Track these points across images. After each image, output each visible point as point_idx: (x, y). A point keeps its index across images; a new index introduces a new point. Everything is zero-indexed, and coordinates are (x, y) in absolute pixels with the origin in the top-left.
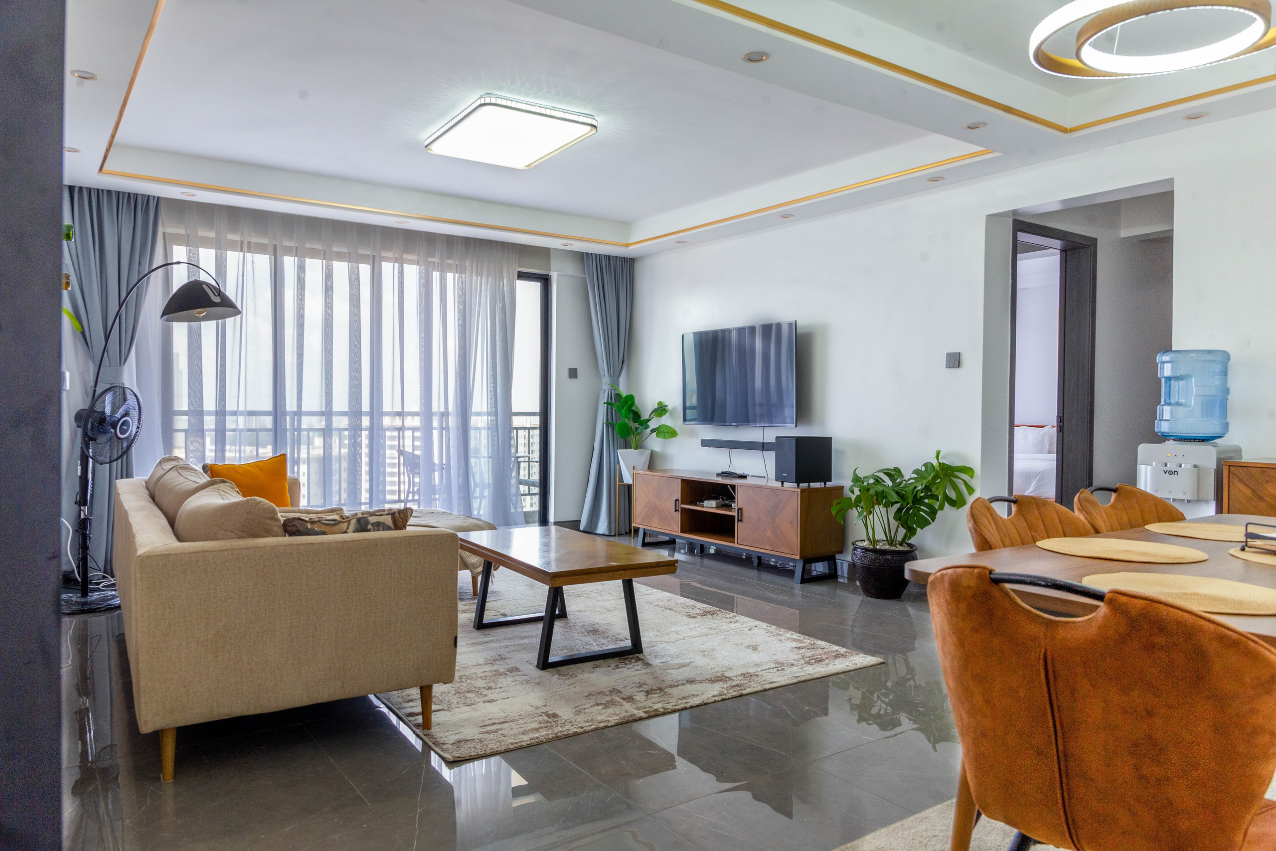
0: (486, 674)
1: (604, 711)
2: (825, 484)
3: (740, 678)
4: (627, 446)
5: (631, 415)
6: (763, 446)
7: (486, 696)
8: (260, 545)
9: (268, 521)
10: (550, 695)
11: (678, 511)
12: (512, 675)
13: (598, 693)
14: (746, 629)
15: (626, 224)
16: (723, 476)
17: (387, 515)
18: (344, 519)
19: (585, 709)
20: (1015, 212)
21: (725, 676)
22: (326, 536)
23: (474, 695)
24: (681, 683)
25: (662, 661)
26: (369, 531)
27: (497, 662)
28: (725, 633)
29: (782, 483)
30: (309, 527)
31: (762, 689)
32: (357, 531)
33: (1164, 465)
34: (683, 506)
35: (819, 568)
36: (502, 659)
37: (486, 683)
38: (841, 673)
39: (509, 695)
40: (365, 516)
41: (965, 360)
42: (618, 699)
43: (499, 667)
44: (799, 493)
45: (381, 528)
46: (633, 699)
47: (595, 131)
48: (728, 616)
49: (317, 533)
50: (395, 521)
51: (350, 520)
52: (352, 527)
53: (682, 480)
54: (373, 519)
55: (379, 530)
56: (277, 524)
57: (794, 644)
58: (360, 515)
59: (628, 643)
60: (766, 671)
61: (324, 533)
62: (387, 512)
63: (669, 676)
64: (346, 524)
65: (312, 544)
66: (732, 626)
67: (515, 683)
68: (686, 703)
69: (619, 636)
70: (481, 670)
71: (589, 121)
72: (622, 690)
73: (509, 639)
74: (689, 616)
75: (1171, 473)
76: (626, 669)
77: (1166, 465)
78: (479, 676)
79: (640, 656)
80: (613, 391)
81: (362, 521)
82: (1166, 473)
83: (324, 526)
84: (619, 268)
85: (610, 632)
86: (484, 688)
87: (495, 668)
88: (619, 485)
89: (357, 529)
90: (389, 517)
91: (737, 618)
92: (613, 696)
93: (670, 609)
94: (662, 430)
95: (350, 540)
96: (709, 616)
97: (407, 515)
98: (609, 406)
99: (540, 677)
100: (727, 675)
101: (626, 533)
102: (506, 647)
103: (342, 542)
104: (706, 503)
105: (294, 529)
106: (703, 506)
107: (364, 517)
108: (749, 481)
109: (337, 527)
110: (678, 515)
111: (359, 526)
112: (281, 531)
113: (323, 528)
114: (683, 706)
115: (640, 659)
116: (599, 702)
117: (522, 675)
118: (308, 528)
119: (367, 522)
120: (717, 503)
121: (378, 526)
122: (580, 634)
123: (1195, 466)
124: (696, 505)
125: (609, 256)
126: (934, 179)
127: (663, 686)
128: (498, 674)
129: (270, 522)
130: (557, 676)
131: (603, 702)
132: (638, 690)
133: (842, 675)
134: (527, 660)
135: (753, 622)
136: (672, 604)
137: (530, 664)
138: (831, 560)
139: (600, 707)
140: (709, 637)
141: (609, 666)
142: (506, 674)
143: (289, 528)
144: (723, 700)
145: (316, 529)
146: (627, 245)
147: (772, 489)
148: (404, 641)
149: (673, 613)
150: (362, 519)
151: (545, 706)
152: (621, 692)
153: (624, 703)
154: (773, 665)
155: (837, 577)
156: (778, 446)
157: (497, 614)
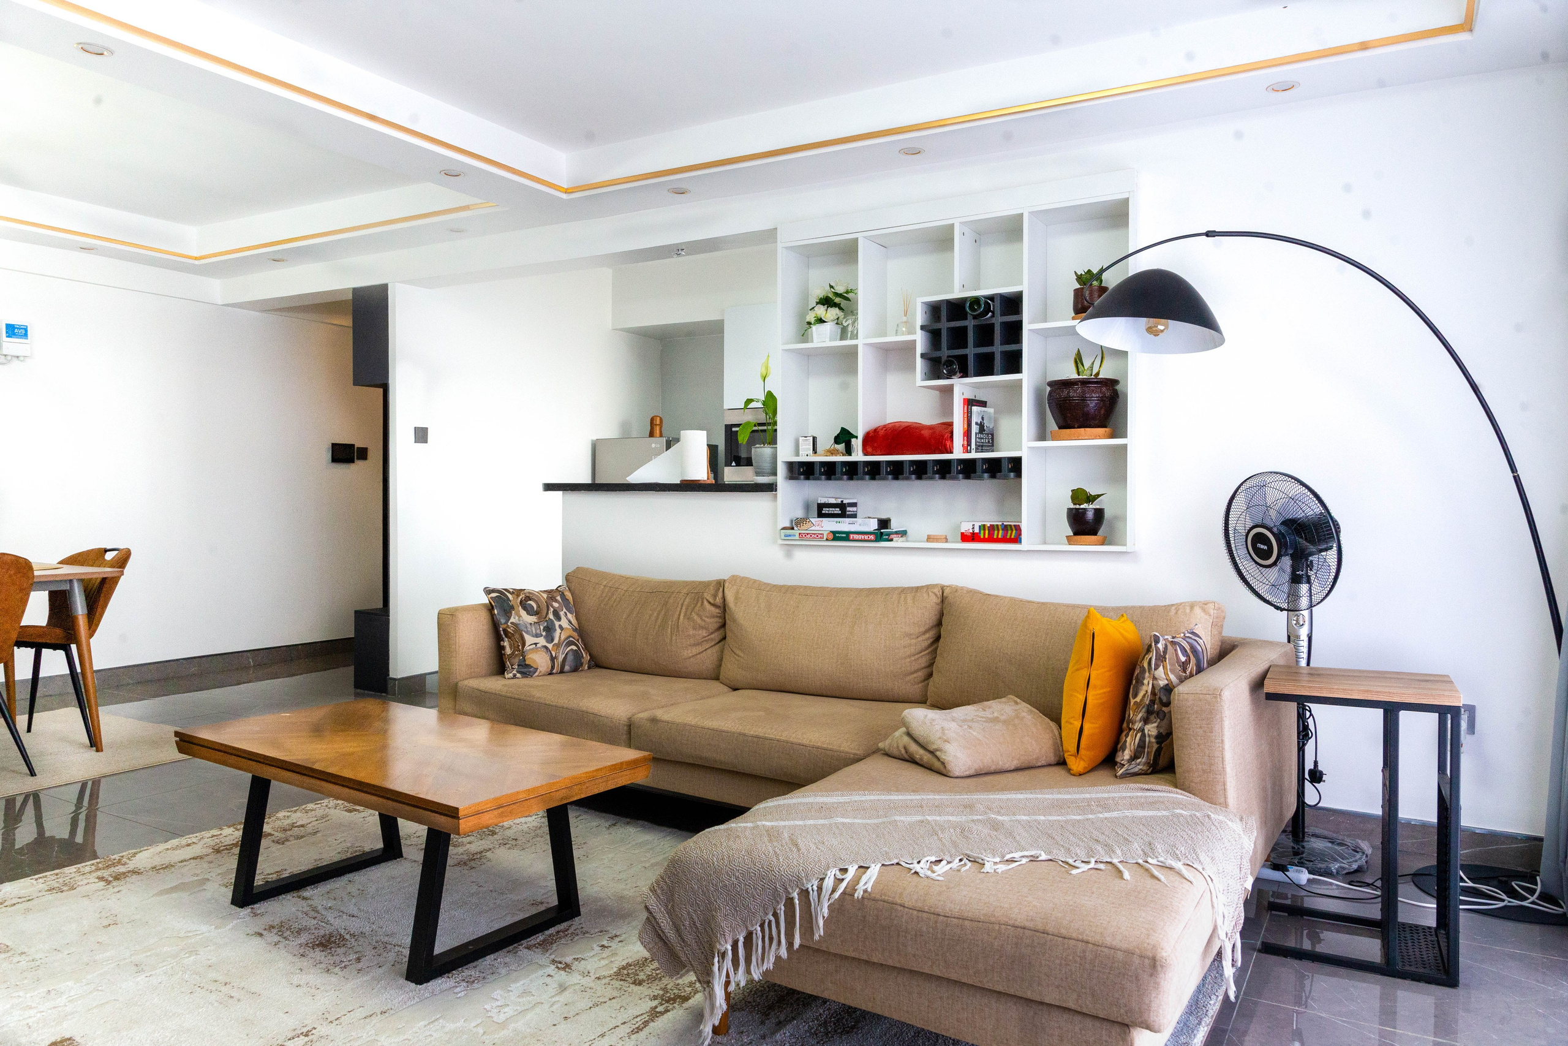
13: (304, 838)
19: (317, 821)
42: (276, 834)
152: (273, 841)
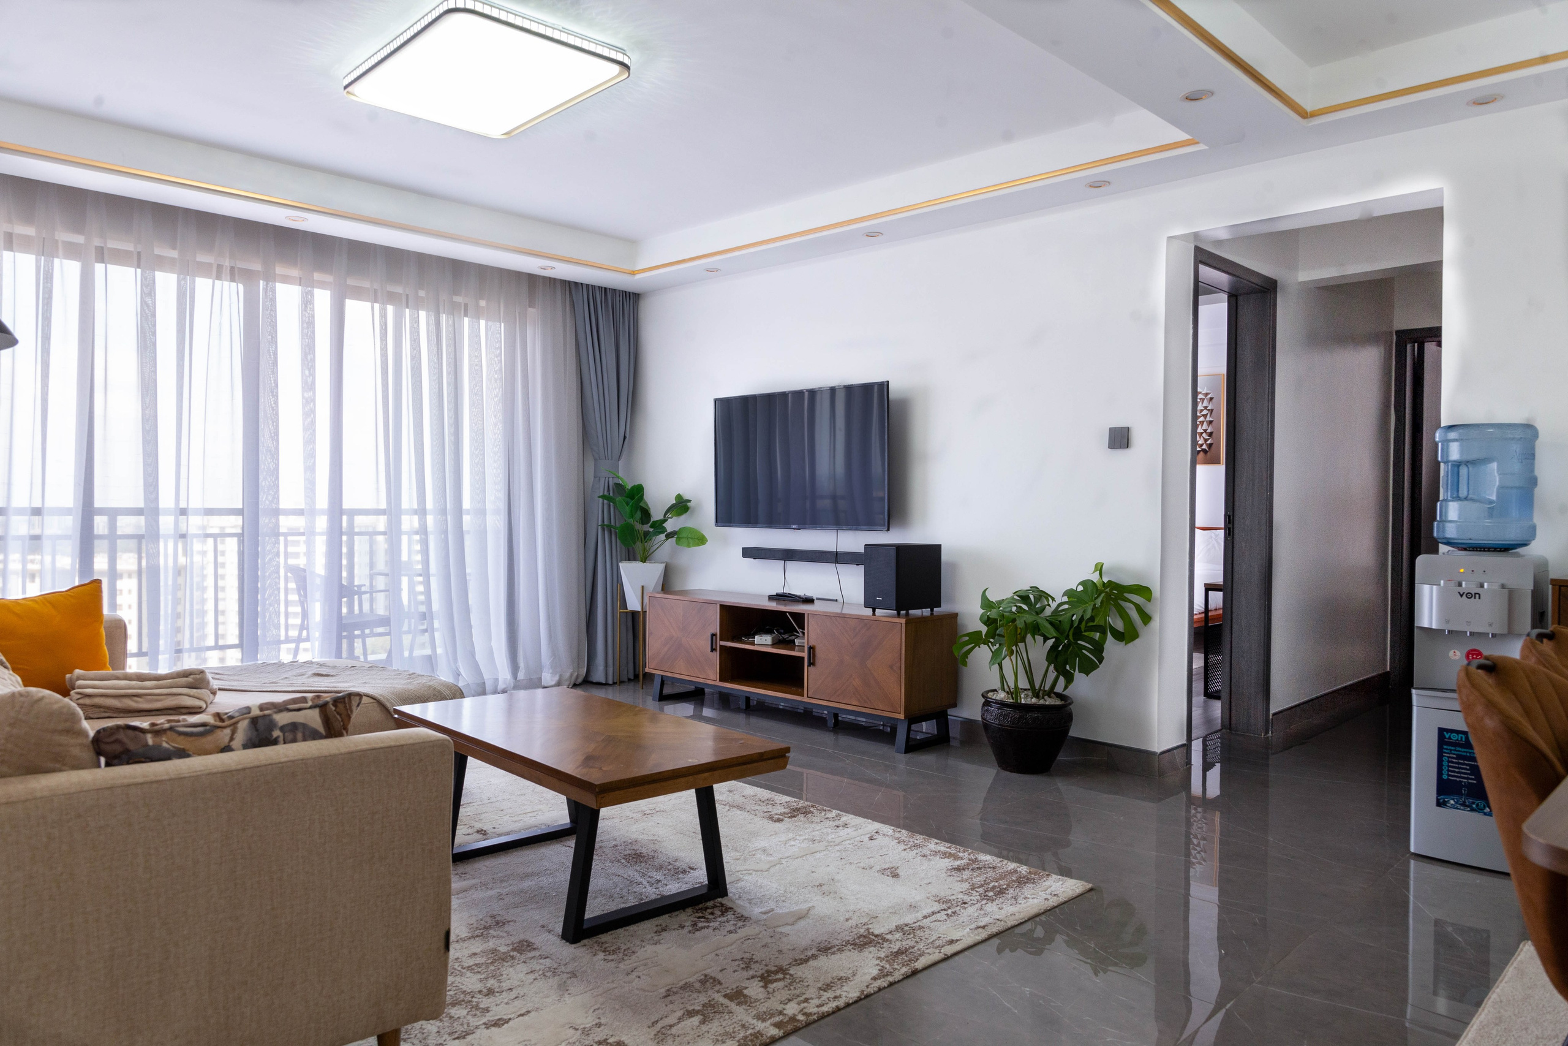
0: (478, 960)
1: (704, 1028)
2: (932, 610)
3: (898, 935)
4: (631, 557)
5: (639, 515)
6: (836, 558)
7: (487, 1010)
8: (39, 795)
9: (57, 738)
10: (601, 1000)
11: (715, 650)
12: (523, 958)
13: (681, 988)
14: (866, 839)
15: (631, 243)
16: (779, 599)
17: (310, 708)
18: (222, 720)
19: (671, 1026)
20: (1196, 235)
21: (873, 934)
22: (187, 760)
23: (465, 1012)
24: (810, 953)
25: (763, 910)
26: (275, 742)
27: (492, 932)
28: (837, 848)
29: (874, 611)
30: (150, 742)
31: (942, 956)
32: (251, 744)
33: (1457, 584)
34: (723, 643)
35: (927, 728)
36: (497, 923)
37: (481, 980)
38: (1043, 913)
39: (529, 1006)
40: (267, 712)
41: (1136, 437)
42: (720, 998)
43: (498, 942)
44: (904, 625)
45: (299, 735)
46: (745, 996)
47: (627, 75)
48: (829, 815)
49: (166, 756)
50: (326, 720)
51: (237, 723)
52: (240, 737)
53: (721, 606)
54: (282, 719)
55: (294, 740)
56: (81, 740)
57: (947, 863)
58: (256, 712)
59: (700, 876)
60: (933, 918)
61: (182, 754)
62: (310, 704)
63: (784, 939)
64: (228, 731)
65: (157, 782)
66: (843, 833)
67: (532, 976)
68: (836, 997)
69: (677, 864)
70: (466, 952)
71: (620, 57)
72: (719, 976)
73: (501, 881)
74: (771, 818)
75: (1470, 595)
76: (710, 930)
77: (1460, 585)
78: (466, 965)
79: (724, 901)
80: (611, 480)
81: (261, 725)
82: (1461, 596)
83: (182, 737)
84: (619, 306)
85: (662, 858)
86: (480, 992)
87: (491, 944)
88: (620, 612)
89: (250, 740)
90: (316, 711)
91: (844, 819)
92: (710, 993)
93: (738, 807)
94: (684, 535)
95: (240, 767)
96: (801, 817)
97: (350, 707)
98: (606, 501)
99: (574, 959)
100: (876, 932)
101: (629, 680)
102: (500, 897)
103: (222, 773)
104: (758, 639)
105: (117, 748)
106: (753, 644)
107: (264, 716)
108: (817, 607)
109: (210, 738)
110: (716, 657)
111: (255, 733)
112: (88, 755)
113: (181, 743)
114: (833, 1005)
115: (725, 910)
116: (690, 1008)
117: (541, 957)
118: (147, 745)
119: (271, 725)
120: (773, 639)
121: (295, 733)
122: (616, 864)
123: (1503, 586)
124: (740, 641)
125: (605, 288)
126: (1097, 185)
127: (784, 963)
128: (499, 958)
129: (64, 739)
130: (601, 955)
131: (697, 1008)
132: (746, 974)
133: (1043, 918)
134: (542, 923)
135: (873, 826)
136: (739, 800)
137: (549, 932)
138: (941, 717)
139: (696, 1020)
140: (817, 855)
141: (682, 927)
142: (513, 958)
143: (103, 747)
144: (891, 984)
145: (165, 745)
146: (633, 273)
147: (861, 619)
148: (350, 952)
149: (745, 814)
150: (260, 721)
151: (599, 1025)
152: (720, 983)
153: (732, 1006)
154: (936, 907)
155: (949, 741)
156: (867, 558)
157: (470, 831)
